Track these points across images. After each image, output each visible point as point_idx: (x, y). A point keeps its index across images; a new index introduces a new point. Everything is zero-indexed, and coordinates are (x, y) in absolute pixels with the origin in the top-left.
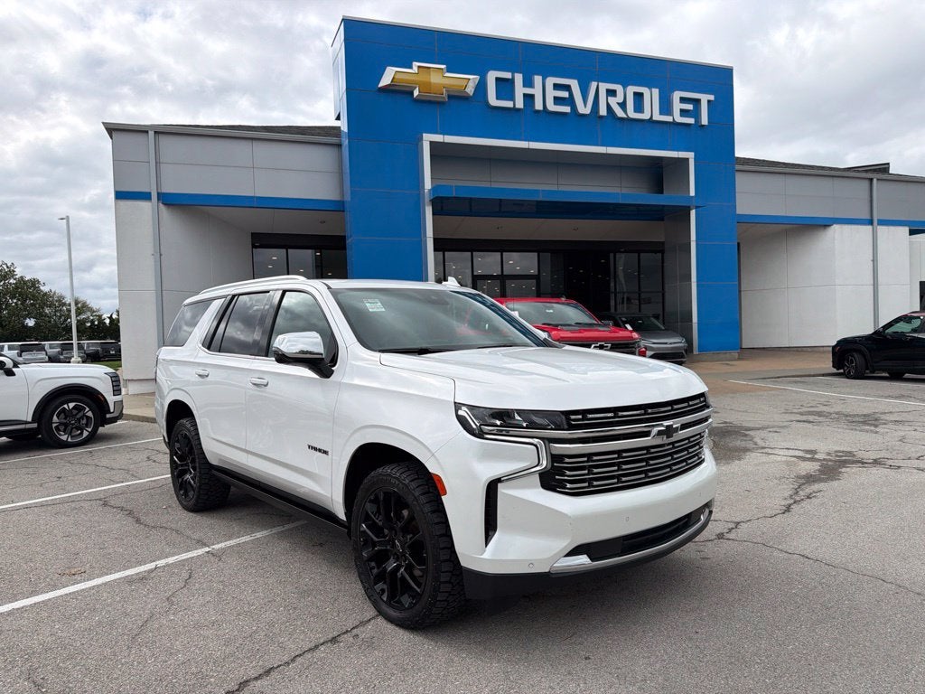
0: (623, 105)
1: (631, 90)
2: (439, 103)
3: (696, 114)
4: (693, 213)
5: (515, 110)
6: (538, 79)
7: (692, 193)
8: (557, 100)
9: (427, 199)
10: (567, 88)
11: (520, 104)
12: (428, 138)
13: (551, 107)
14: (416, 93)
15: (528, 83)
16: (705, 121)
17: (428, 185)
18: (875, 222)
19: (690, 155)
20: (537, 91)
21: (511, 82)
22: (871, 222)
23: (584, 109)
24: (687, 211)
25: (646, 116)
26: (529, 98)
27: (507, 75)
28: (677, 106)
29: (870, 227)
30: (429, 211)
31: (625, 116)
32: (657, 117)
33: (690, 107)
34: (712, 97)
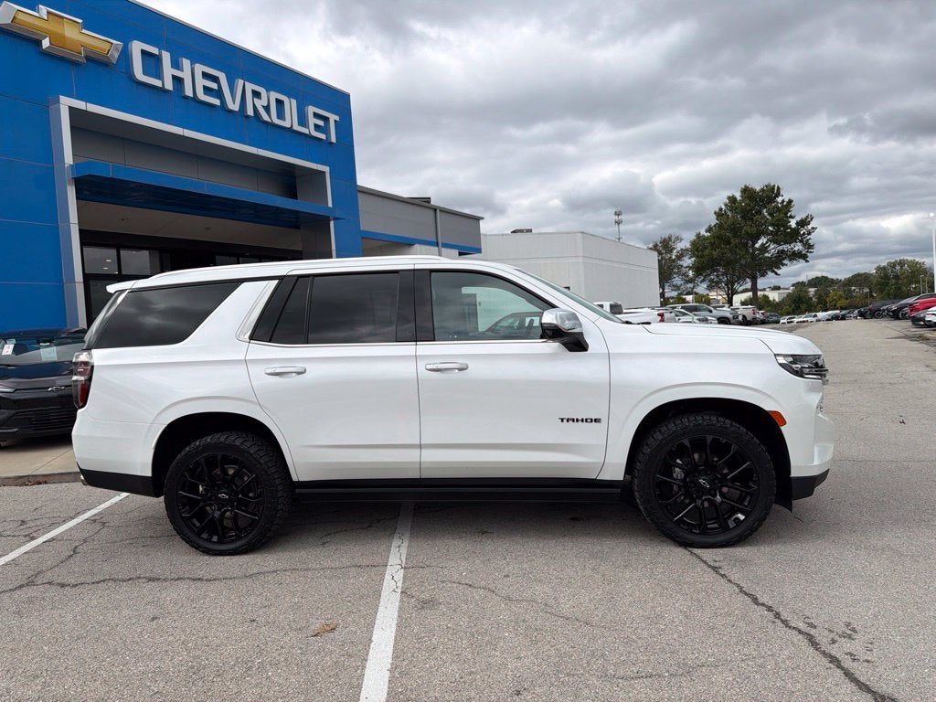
0: (267, 109)
1: (274, 95)
2: (75, 64)
3: (325, 130)
4: (332, 223)
5: (163, 90)
6: (186, 63)
7: (330, 205)
8: (207, 90)
9: (68, 176)
10: (215, 79)
11: (169, 85)
12: (66, 103)
13: (202, 96)
14: (46, 43)
15: (176, 64)
16: (333, 139)
17: (69, 159)
18: (440, 245)
19: (326, 169)
20: (185, 75)
21: (158, 59)
22: (437, 245)
23: (235, 107)
24: (325, 220)
25: (287, 124)
26: (178, 81)
27: (155, 50)
28: (312, 121)
29: (436, 248)
30: (71, 193)
31: (269, 120)
32: (297, 127)
33: (321, 123)
34: (337, 118)
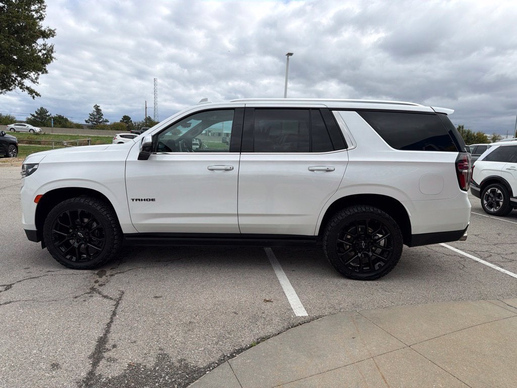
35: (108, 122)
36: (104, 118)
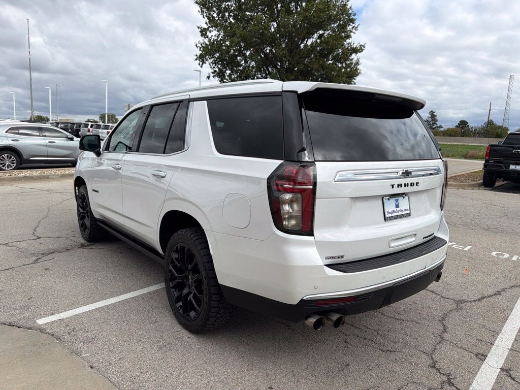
35: (442, 127)
36: (438, 124)
